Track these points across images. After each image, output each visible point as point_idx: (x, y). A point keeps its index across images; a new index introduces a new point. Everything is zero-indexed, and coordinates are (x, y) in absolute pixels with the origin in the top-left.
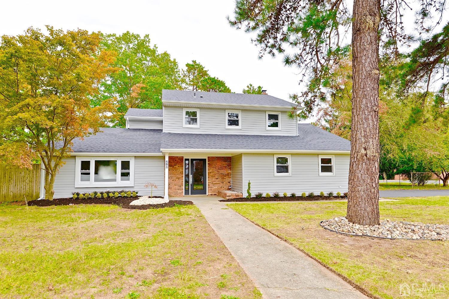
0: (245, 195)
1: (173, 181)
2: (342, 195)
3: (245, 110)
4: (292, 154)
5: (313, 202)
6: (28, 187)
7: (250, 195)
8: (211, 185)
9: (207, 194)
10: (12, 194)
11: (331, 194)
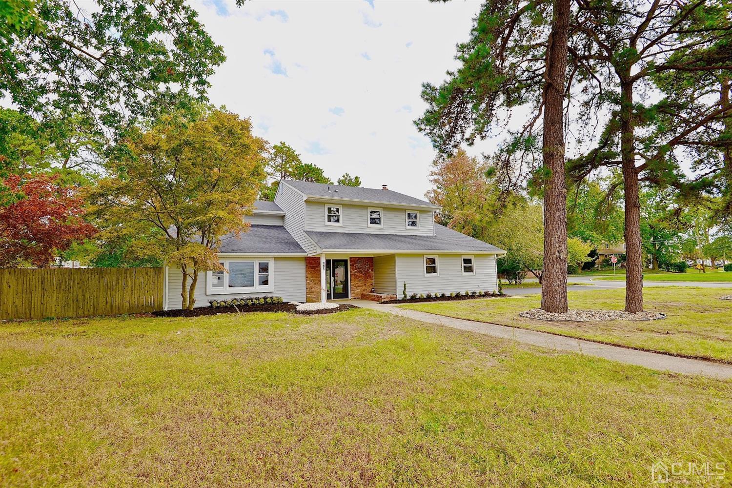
0: (400, 297)
2: (483, 294)
3: (386, 208)
4: (440, 255)
5: (462, 301)
7: (405, 296)
8: (354, 288)
9: (350, 298)
10: (127, 304)
11: (474, 293)
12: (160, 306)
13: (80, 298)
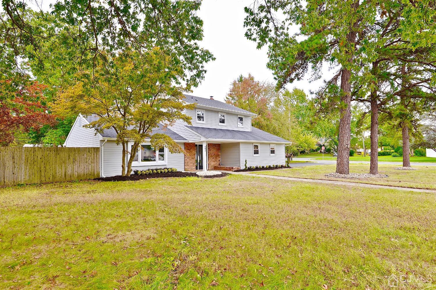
0: (243, 168)
2: (281, 166)
3: (228, 113)
4: (261, 144)
6: (91, 167)
7: (246, 167)
8: (210, 163)
10: (76, 173)
11: (277, 166)
12: (98, 174)
13: (42, 168)
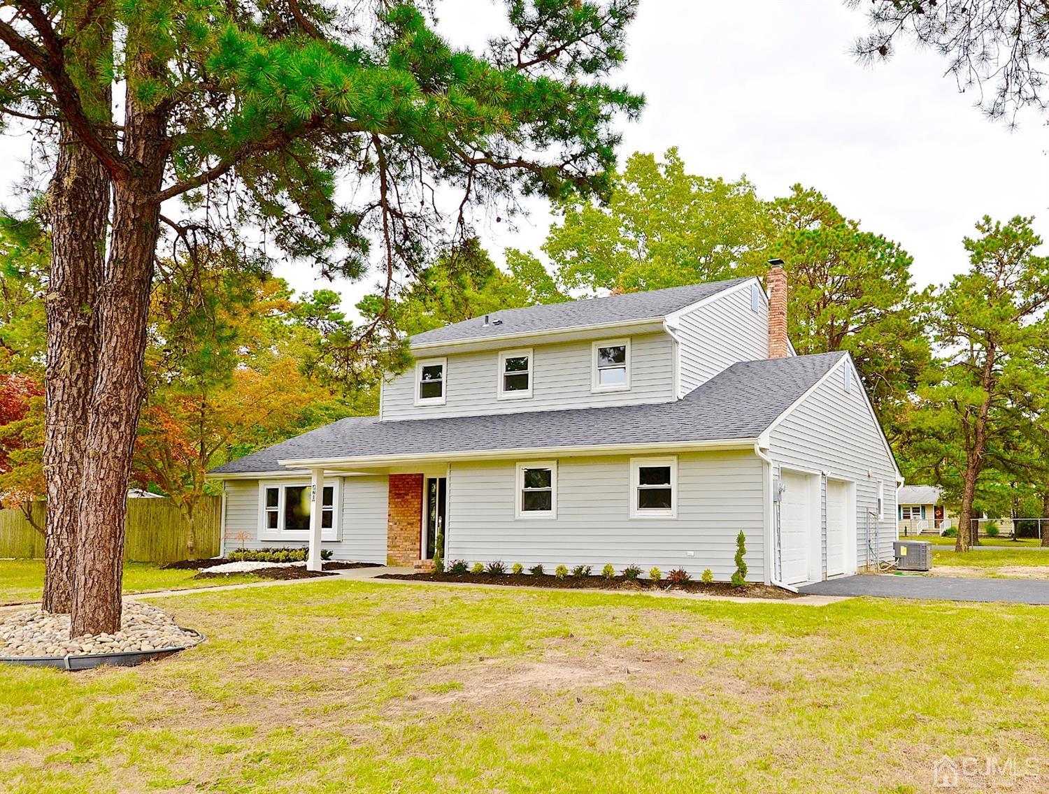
1: (402, 529)
